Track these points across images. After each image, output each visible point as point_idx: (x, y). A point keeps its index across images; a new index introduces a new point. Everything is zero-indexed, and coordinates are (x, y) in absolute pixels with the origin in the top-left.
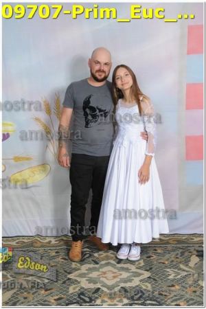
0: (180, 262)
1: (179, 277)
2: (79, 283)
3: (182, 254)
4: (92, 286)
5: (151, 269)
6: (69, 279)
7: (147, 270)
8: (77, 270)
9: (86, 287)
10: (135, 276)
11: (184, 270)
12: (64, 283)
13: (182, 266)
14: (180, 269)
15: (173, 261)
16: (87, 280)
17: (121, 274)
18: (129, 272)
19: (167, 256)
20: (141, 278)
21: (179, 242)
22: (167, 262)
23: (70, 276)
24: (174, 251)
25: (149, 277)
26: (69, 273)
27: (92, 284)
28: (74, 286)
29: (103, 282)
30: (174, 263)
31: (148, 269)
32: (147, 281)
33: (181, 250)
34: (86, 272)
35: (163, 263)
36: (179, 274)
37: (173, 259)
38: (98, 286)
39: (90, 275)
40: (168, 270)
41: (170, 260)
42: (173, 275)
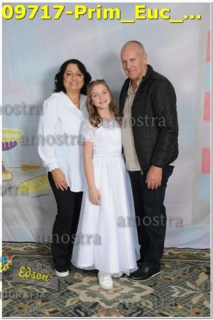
0: (187, 280)
1: (183, 295)
2: (78, 295)
3: (191, 270)
4: (91, 300)
5: (155, 284)
6: (68, 291)
7: (151, 286)
8: (78, 282)
9: (83, 300)
10: (137, 292)
11: (190, 289)
12: (63, 294)
13: (188, 284)
14: (186, 287)
15: (179, 278)
16: (86, 293)
17: (122, 289)
18: (132, 287)
19: (175, 271)
20: (144, 294)
21: (190, 257)
22: (173, 279)
23: (69, 288)
24: (182, 266)
25: (152, 294)
26: (70, 284)
27: (91, 298)
28: (72, 299)
29: (102, 296)
30: (181, 280)
31: (152, 284)
32: (148, 298)
33: (190, 266)
34: (88, 284)
35: (169, 279)
36: (184, 292)
37: (180, 275)
38: (97, 300)
39: (91, 288)
40: (173, 287)
41: (178, 276)
42: (178, 293)
